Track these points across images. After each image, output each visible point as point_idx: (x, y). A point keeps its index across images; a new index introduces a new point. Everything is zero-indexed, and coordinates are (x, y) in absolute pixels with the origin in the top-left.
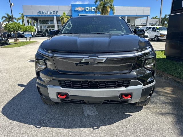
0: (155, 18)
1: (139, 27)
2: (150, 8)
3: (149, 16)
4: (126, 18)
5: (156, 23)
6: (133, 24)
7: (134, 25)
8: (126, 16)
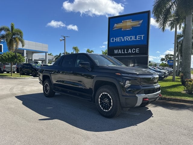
0: (50, 55)
1: (38, 61)
2: (48, 46)
3: (48, 52)
4: (25, 51)
5: (53, 59)
6: (30, 59)
7: (32, 60)
8: (25, 49)
